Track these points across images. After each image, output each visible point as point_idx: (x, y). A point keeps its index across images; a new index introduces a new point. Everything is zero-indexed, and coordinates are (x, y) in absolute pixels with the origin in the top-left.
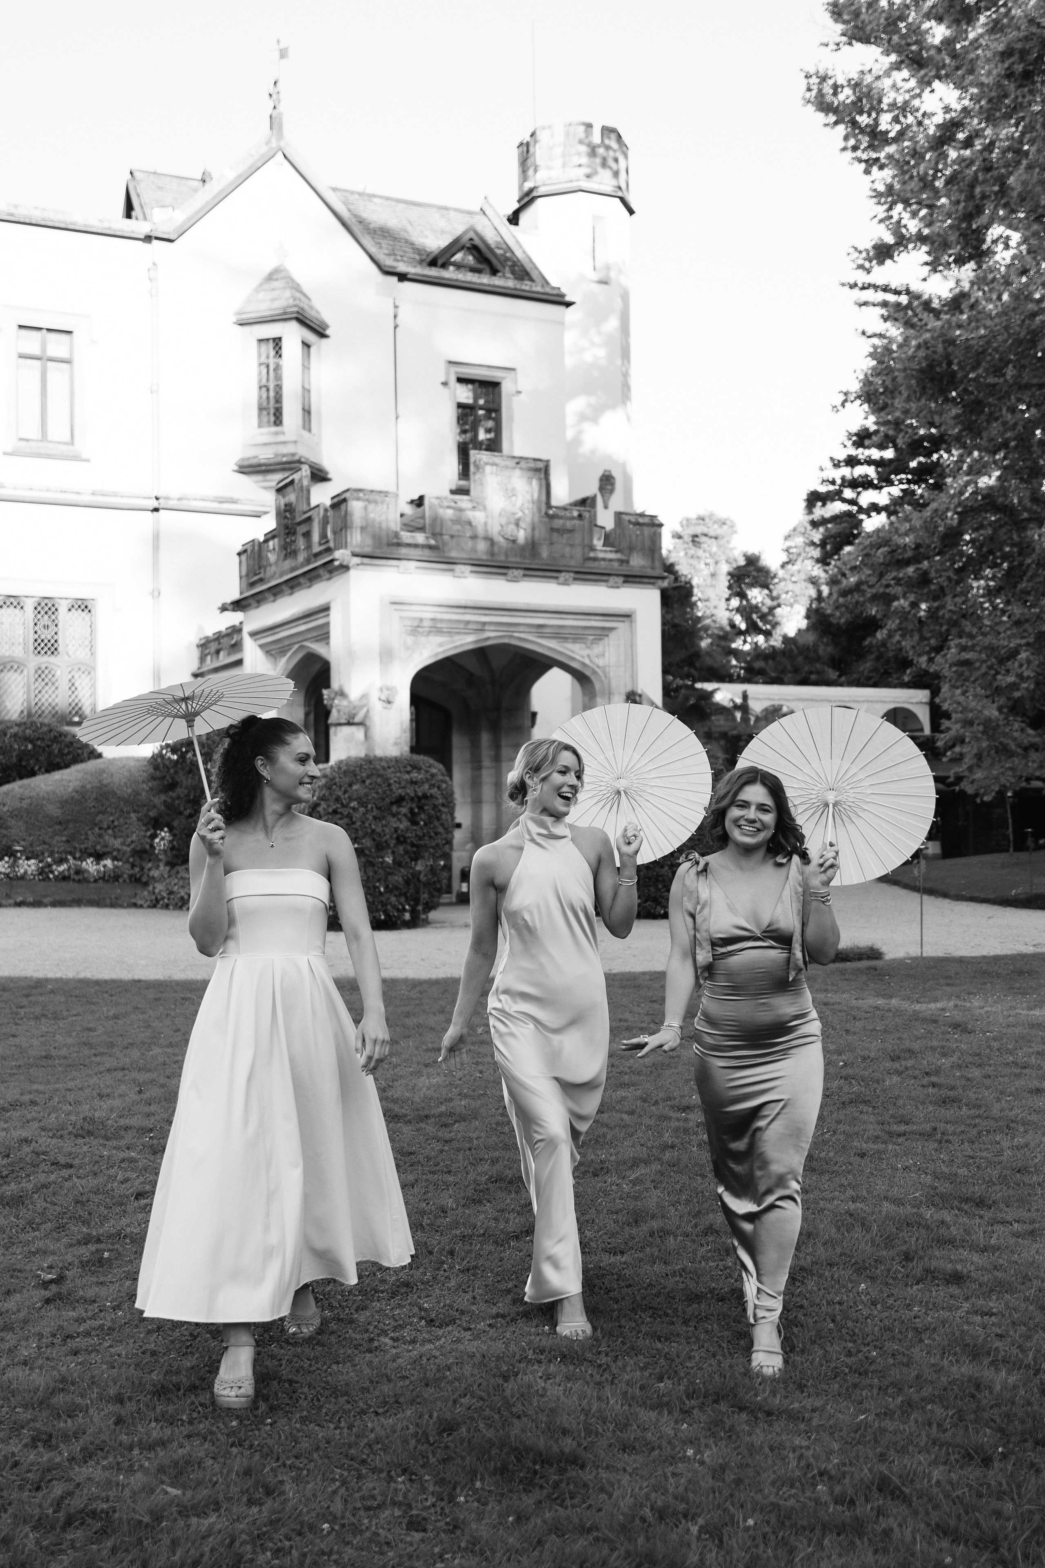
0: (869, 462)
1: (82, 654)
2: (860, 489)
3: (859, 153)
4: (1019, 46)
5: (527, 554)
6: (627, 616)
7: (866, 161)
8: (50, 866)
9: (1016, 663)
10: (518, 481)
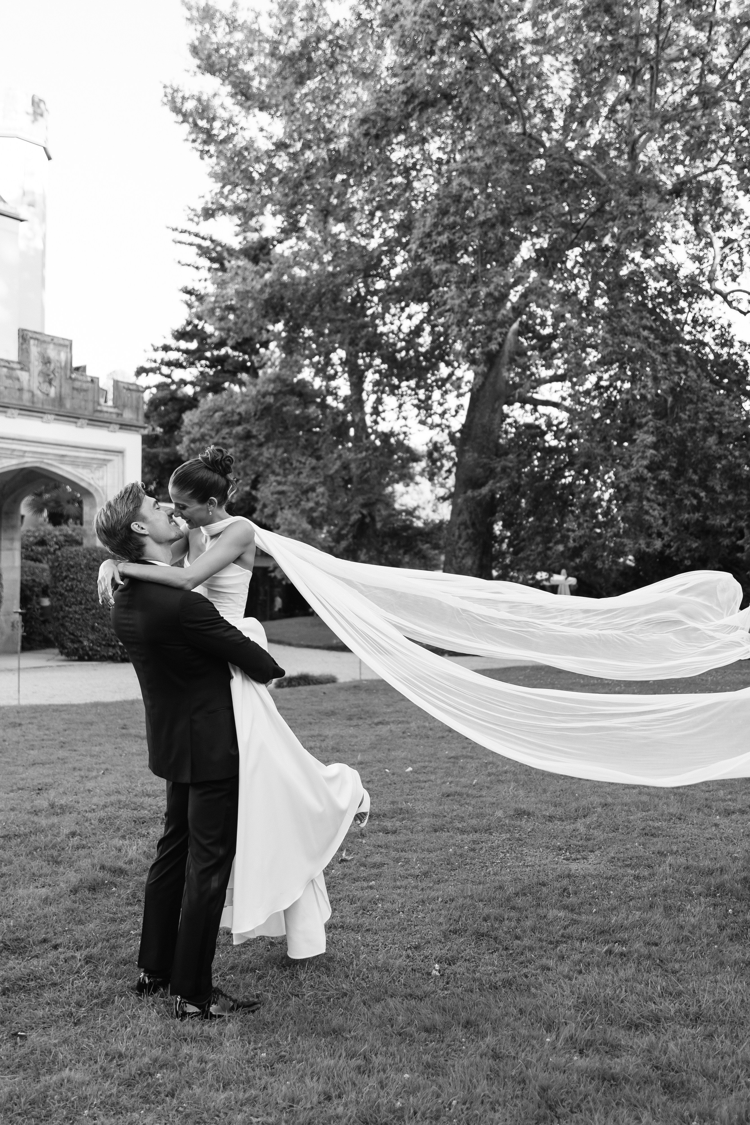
0: (178, 350)
2: (172, 368)
3: (196, 145)
5: (57, 404)
6: (120, 452)
7: (202, 151)
9: (314, 495)
10: (52, 353)
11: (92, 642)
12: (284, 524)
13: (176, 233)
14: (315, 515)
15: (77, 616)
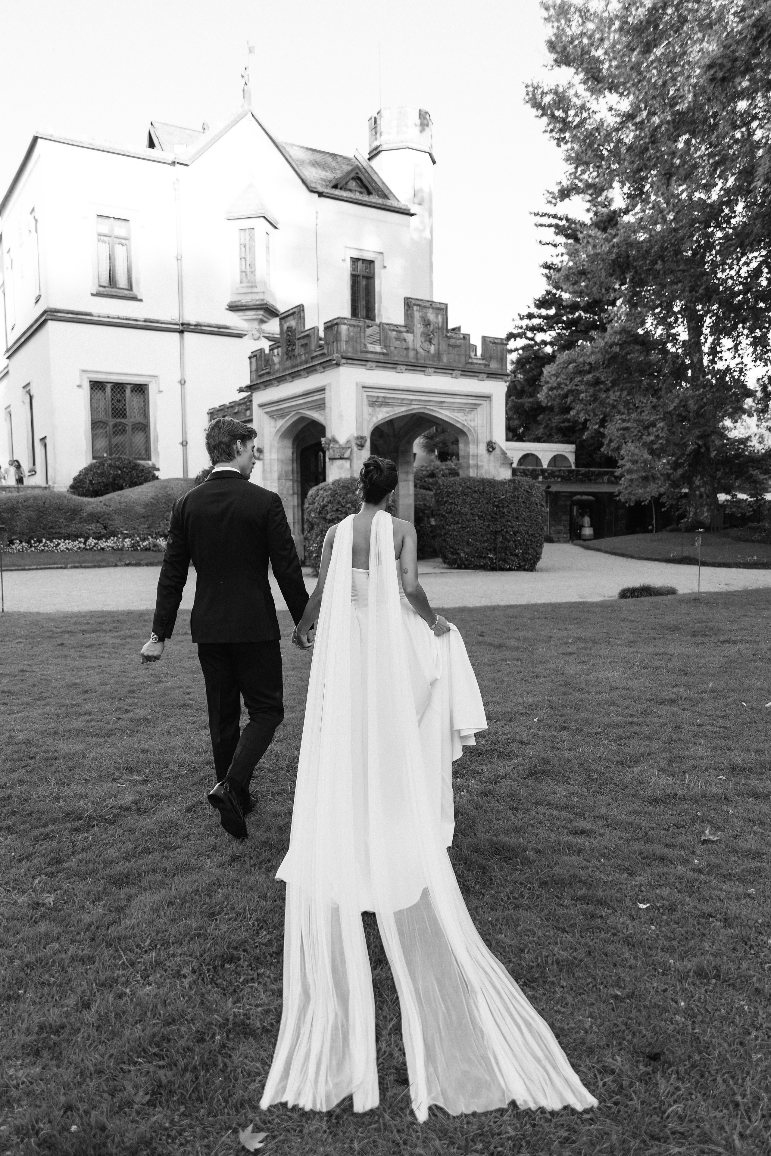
0: (540, 316)
1: (139, 419)
2: (535, 332)
3: (554, 134)
4: (719, 61)
5: (436, 359)
6: (488, 397)
7: (558, 139)
8: (138, 542)
9: (655, 429)
10: (431, 316)
11: (467, 554)
12: (628, 455)
13: (538, 217)
14: (655, 447)
15: (455, 533)
